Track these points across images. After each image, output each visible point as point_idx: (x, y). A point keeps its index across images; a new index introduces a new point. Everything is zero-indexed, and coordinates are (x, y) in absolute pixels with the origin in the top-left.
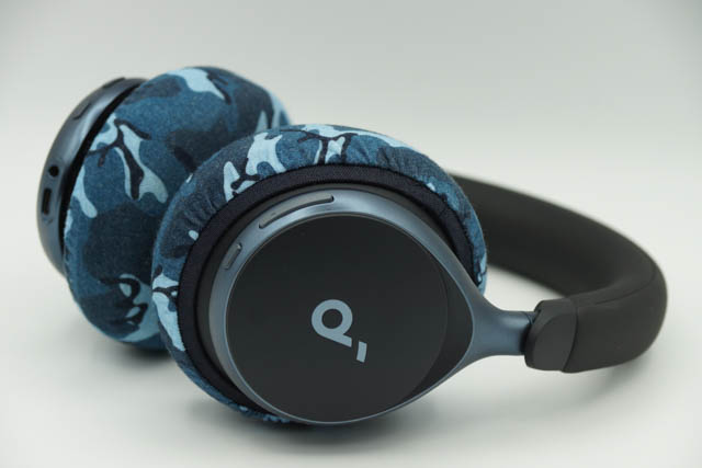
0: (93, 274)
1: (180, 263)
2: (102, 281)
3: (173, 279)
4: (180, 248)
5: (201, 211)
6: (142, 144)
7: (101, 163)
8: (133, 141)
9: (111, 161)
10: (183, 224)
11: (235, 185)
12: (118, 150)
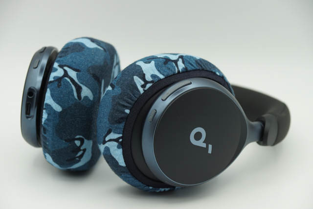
0: (61, 139)
1: (122, 126)
2: (66, 141)
3: (119, 134)
4: (122, 118)
5: (130, 100)
6: (77, 74)
7: (59, 86)
8: (73, 74)
9: (64, 84)
10: (120, 108)
11: (143, 86)
12: (66, 78)
